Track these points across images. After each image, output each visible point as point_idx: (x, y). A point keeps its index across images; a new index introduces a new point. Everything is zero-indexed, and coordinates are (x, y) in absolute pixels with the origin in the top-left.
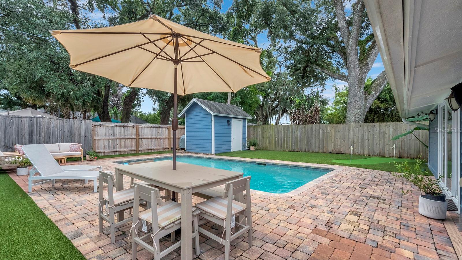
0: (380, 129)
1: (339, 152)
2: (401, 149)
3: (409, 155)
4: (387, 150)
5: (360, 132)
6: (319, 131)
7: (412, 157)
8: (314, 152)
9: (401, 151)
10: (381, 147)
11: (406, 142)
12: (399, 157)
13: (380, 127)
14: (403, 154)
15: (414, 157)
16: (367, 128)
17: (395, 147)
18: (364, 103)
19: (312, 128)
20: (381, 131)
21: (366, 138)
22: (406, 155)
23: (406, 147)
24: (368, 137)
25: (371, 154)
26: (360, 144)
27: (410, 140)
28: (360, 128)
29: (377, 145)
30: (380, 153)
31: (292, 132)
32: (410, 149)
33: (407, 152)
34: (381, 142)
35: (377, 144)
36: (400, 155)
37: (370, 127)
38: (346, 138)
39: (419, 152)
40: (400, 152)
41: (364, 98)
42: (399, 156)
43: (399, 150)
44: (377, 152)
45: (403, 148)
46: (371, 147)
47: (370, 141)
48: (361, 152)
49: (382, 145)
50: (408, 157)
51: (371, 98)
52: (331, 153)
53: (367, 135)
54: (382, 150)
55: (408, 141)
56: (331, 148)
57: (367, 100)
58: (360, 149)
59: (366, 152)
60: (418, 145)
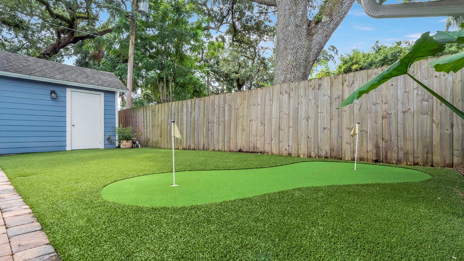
0: (331, 92)
1: (254, 149)
2: (380, 141)
3: (401, 156)
4: (347, 143)
5: (292, 102)
6: (224, 108)
7: (411, 159)
8: (216, 149)
9: (381, 144)
10: (334, 135)
11: (393, 119)
12: (376, 161)
13: (331, 86)
14: (386, 153)
15: (416, 161)
16: (306, 91)
17: (357, 132)
18: (304, 42)
19: (213, 102)
20: (335, 96)
21: (304, 116)
22: (395, 155)
23: (393, 131)
24: (307, 112)
25: (313, 155)
26: (291, 129)
27: (404, 112)
28: (292, 94)
29: (326, 131)
30: (332, 150)
31: (187, 112)
32: (405, 139)
33: (395, 148)
34: (335, 123)
35: (324, 129)
36: (377, 154)
37: (311, 89)
38: (266, 118)
39: (429, 150)
40: (377, 147)
41: (305, 31)
42: (375, 159)
43: (377, 143)
44: (325, 149)
45: (386, 137)
46: (312, 136)
47: (311, 122)
48: (293, 149)
49: (336, 131)
50: (399, 162)
51: (320, 31)
52: (240, 151)
53: (304, 108)
54: (336, 144)
55: (400, 115)
56: (241, 143)
57: (313, 35)
58: (291, 141)
59: (303, 150)
60: (429, 127)
